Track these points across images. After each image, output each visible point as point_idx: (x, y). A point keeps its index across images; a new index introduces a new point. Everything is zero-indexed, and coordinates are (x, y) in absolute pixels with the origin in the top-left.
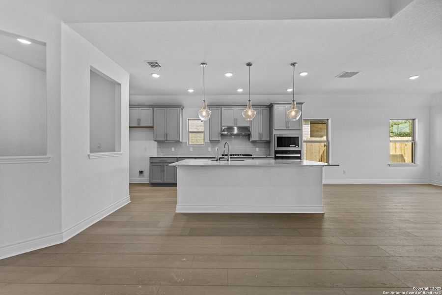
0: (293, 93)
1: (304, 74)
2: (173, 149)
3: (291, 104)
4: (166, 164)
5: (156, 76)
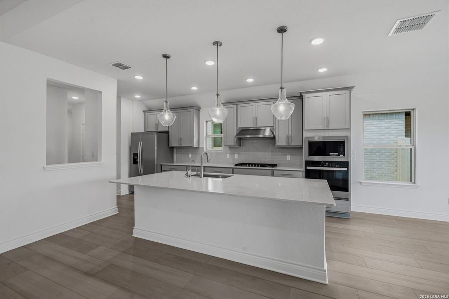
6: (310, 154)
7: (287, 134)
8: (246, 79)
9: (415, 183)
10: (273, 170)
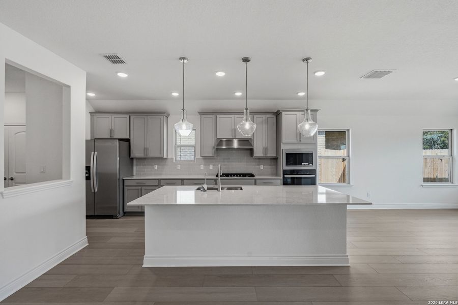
0: (307, 97)
1: (320, 74)
2: (156, 167)
3: (303, 111)
4: (145, 187)
5: (123, 75)
6: (287, 164)
7: (264, 146)
8: (235, 93)
9: (349, 183)
10: (256, 180)
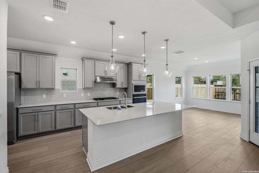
4: (41, 113)
6: (135, 91)
10: (120, 101)
